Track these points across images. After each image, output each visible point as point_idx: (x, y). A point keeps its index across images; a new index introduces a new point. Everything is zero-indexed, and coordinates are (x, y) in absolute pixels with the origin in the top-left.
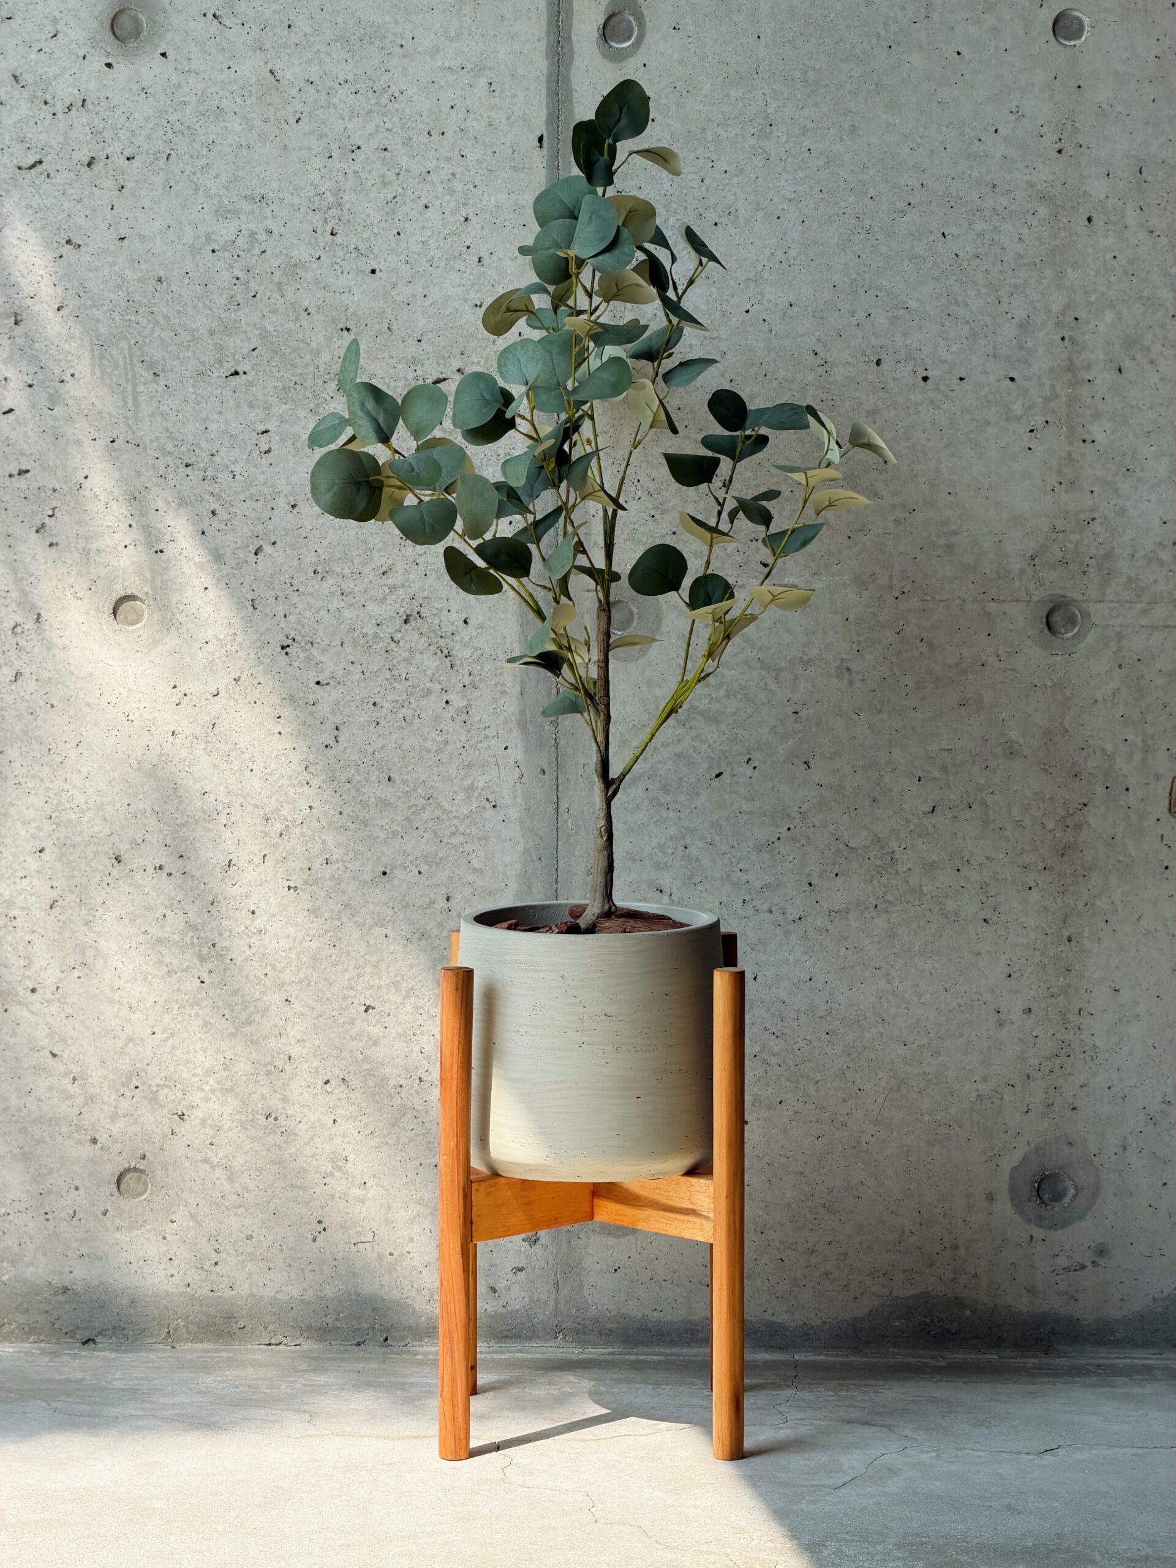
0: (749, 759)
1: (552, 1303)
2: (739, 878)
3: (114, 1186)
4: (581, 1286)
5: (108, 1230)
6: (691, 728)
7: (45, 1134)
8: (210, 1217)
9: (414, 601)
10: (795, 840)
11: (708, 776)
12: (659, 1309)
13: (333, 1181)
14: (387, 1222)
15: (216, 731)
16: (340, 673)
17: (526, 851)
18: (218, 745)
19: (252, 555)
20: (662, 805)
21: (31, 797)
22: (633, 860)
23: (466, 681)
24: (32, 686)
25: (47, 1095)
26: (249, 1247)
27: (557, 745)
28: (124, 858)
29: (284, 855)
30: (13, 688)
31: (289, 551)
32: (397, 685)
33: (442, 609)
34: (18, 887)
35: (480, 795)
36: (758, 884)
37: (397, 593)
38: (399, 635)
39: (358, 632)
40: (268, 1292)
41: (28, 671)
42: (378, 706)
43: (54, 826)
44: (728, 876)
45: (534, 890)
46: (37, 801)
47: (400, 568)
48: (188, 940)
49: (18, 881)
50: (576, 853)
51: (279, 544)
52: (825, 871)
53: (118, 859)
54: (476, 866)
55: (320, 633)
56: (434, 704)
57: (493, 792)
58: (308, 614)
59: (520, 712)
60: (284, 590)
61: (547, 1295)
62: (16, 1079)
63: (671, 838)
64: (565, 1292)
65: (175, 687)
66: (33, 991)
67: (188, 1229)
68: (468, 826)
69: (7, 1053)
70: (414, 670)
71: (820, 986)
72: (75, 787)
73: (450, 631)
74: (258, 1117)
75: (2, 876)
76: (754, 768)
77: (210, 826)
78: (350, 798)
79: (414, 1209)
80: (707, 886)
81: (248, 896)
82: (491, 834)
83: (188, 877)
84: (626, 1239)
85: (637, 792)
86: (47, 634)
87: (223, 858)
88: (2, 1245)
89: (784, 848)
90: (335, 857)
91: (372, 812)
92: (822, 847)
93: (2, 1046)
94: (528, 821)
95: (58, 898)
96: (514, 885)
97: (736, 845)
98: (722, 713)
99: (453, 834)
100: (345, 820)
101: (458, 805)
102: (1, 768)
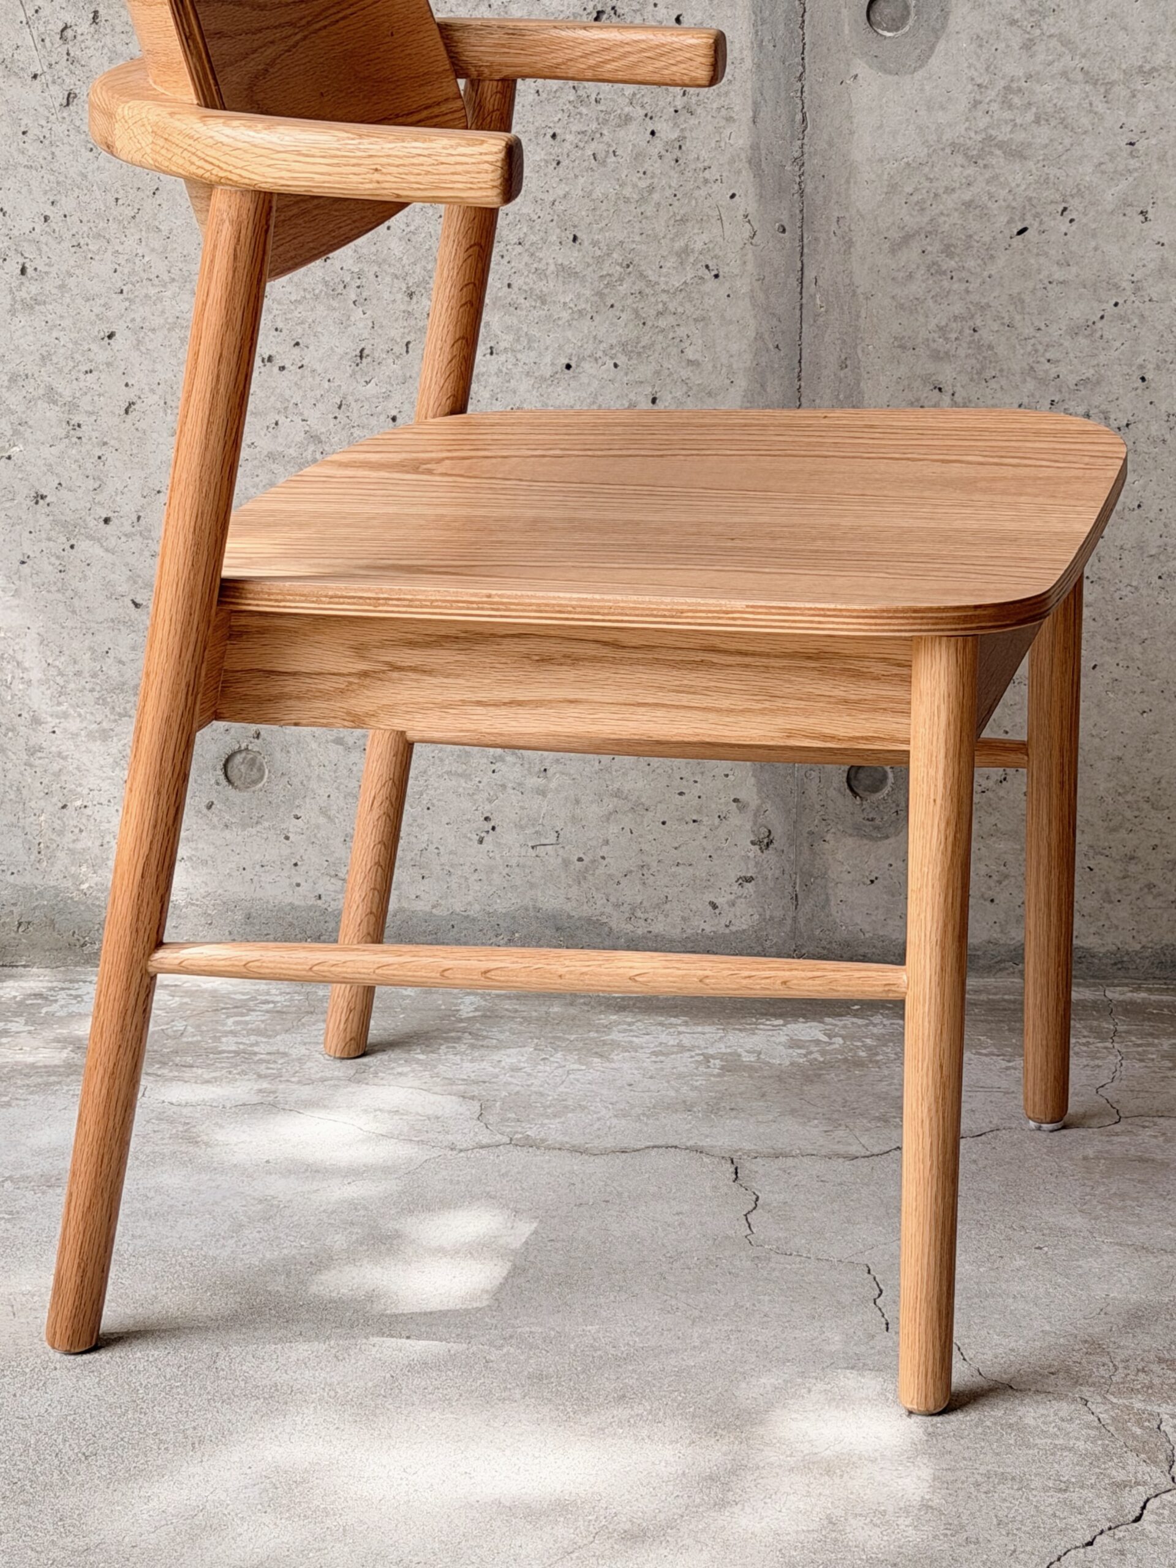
0: (1065, 209)
1: (789, 921)
2: (1046, 371)
3: (220, 773)
4: (827, 900)
5: (214, 827)
6: (985, 166)
7: (128, 706)
8: (345, 812)
10: (1123, 319)
11: (1007, 233)
13: (504, 768)
14: (574, 819)
17: (759, 337)
20: (944, 273)
21: (95, 263)
22: (903, 347)
25: (132, 656)
27: (802, 193)
30: (65, 114)
32: (584, 110)
33: (643, 4)
34: (82, 384)
35: (696, 261)
36: (1072, 379)
40: (422, 906)
41: (84, 90)
42: (558, 138)
43: (127, 304)
44: (1032, 368)
45: (768, 390)
46: (101, 268)
48: (308, 455)
49: (82, 376)
50: (827, 339)
52: (1165, 361)
54: (691, 357)
56: (634, 135)
57: (716, 257)
59: (751, 147)
61: (782, 912)
62: (89, 635)
63: (956, 318)
64: (806, 908)
66: (107, 521)
67: (318, 827)
68: (681, 304)
69: (76, 601)
70: (605, 89)
71: (1152, 515)
72: (153, 250)
75: (61, 371)
76: (1072, 221)
77: (335, 304)
78: (521, 266)
79: (610, 804)
80: (1003, 382)
81: (387, 397)
82: (711, 314)
83: (306, 372)
84: (887, 841)
85: (911, 255)
86: (108, 40)
87: (354, 347)
88: (79, 846)
89: (1109, 330)
90: (503, 345)
91: (551, 285)
92: (1161, 328)
93: (69, 593)
94: (761, 296)
95: (135, 399)
96: (742, 383)
97: (1043, 327)
98: (1030, 145)
99: (660, 314)
100: (514, 295)
101: (667, 275)
102: (53, 225)
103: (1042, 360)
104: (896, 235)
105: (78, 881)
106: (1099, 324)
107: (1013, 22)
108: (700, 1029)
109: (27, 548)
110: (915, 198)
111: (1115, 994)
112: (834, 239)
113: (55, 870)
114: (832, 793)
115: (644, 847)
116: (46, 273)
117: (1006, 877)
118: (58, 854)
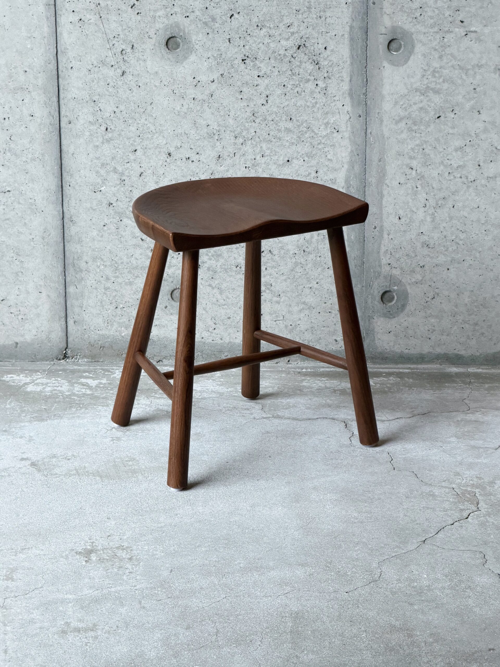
0: (453, 110)
2: (447, 163)
3: (169, 296)
4: (374, 339)
5: (167, 314)
6: (427, 96)
7: (139, 274)
8: (212, 309)
9: (302, 39)
10: (473, 146)
11: (434, 117)
12: (409, 348)
13: (265, 294)
15: (213, 98)
16: (268, 72)
17: (352, 151)
18: (214, 104)
19: (229, 18)
20: (413, 130)
21: (131, 127)
22: (399, 155)
23: (326, 75)
24: (130, 77)
25: (140, 257)
26: (229, 322)
27: (366, 104)
28: (172, 154)
29: (243, 153)
30: (122, 78)
31: (246, 17)
32: (294, 77)
33: (314, 43)
34: (126, 167)
35: (331, 126)
36: (455, 165)
37: (295, 35)
38: (295, 55)
39: (276, 54)
40: (237, 341)
41: (129, 71)
42: (285, 86)
43: (141, 140)
44: (442, 162)
45: (355, 168)
46: (133, 129)
47: (296, 24)
49: (126, 164)
50: (374, 152)
51: (241, 13)
52: (486, 159)
53: (169, 154)
54: (329, 158)
55: (260, 54)
56: (310, 86)
57: (337, 125)
58: (254, 45)
59: (349, 89)
60: (243, 34)
62: (126, 250)
63: (417, 145)
64: (367, 341)
65: (194, 78)
67: (202, 314)
69: (122, 239)
70: (301, 70)
71: (482, 210)
72: (150, 123)
73: (318, 53)
74: (232, 267)
75: (118, 162)
76: (455, 114)
77: (211, 140)
78: (273, 128)
79: (301, 306)
80: (433, 166)
81: (228, 171)
82: (336, 144)
83: (201, 162)
84: (394, 319)
85: (402, 125)
86: (137, 54)
87: (217, 154)
88: (121, 321)
89: (468, 149)
90: (266, 154)
91: (283, 134)
92: (485, 149)
93: (120, 236)
94: (353, 138)
95: (143, 172)
96: (346, 166)
97: (446, 148)
98: (441, 89)
99: (319, 144)
100: (271, 138)
101: (322, 131)
102: (117, 115)
103: (446, 159)
104: (397, 118)
105: (120, 332)
106: (465, 148)
107: (435, 50)
108: (332, 382)
109: (106, 221)
110: (404, 106)
111: (471, 370)
112: (377, 119)
113: (113, 329)
114: (376, 303)
115: (313, 321)
116: (115, 130)
117: (434, 330)
118: (115, 323)
